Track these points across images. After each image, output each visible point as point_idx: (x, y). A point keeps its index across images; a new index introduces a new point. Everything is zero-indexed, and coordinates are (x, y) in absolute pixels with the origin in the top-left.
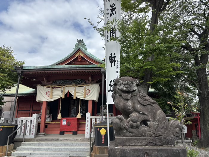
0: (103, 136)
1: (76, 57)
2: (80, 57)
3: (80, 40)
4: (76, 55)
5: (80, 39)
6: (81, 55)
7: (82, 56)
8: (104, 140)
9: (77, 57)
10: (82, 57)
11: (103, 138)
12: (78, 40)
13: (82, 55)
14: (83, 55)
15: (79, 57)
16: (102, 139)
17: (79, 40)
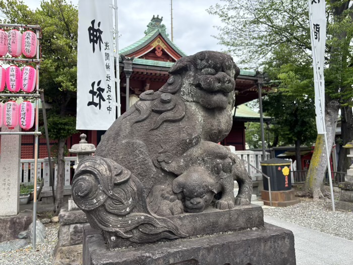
0: (287, 177)
1: (152, 48)
2: (159, 48)
3: (158, 18)
4: (152, 45)
5: (158, 16)
6: (161, 45)
7: (163, 48)
8: (287, 182)
9: (154, 49)
10: (163, 50)
11: (287, 180)
12: (154, 16)
13: (163, 46)
14: (165, 46)
15: (157, 49)
16: (285, 181)
17: (156, 17)
